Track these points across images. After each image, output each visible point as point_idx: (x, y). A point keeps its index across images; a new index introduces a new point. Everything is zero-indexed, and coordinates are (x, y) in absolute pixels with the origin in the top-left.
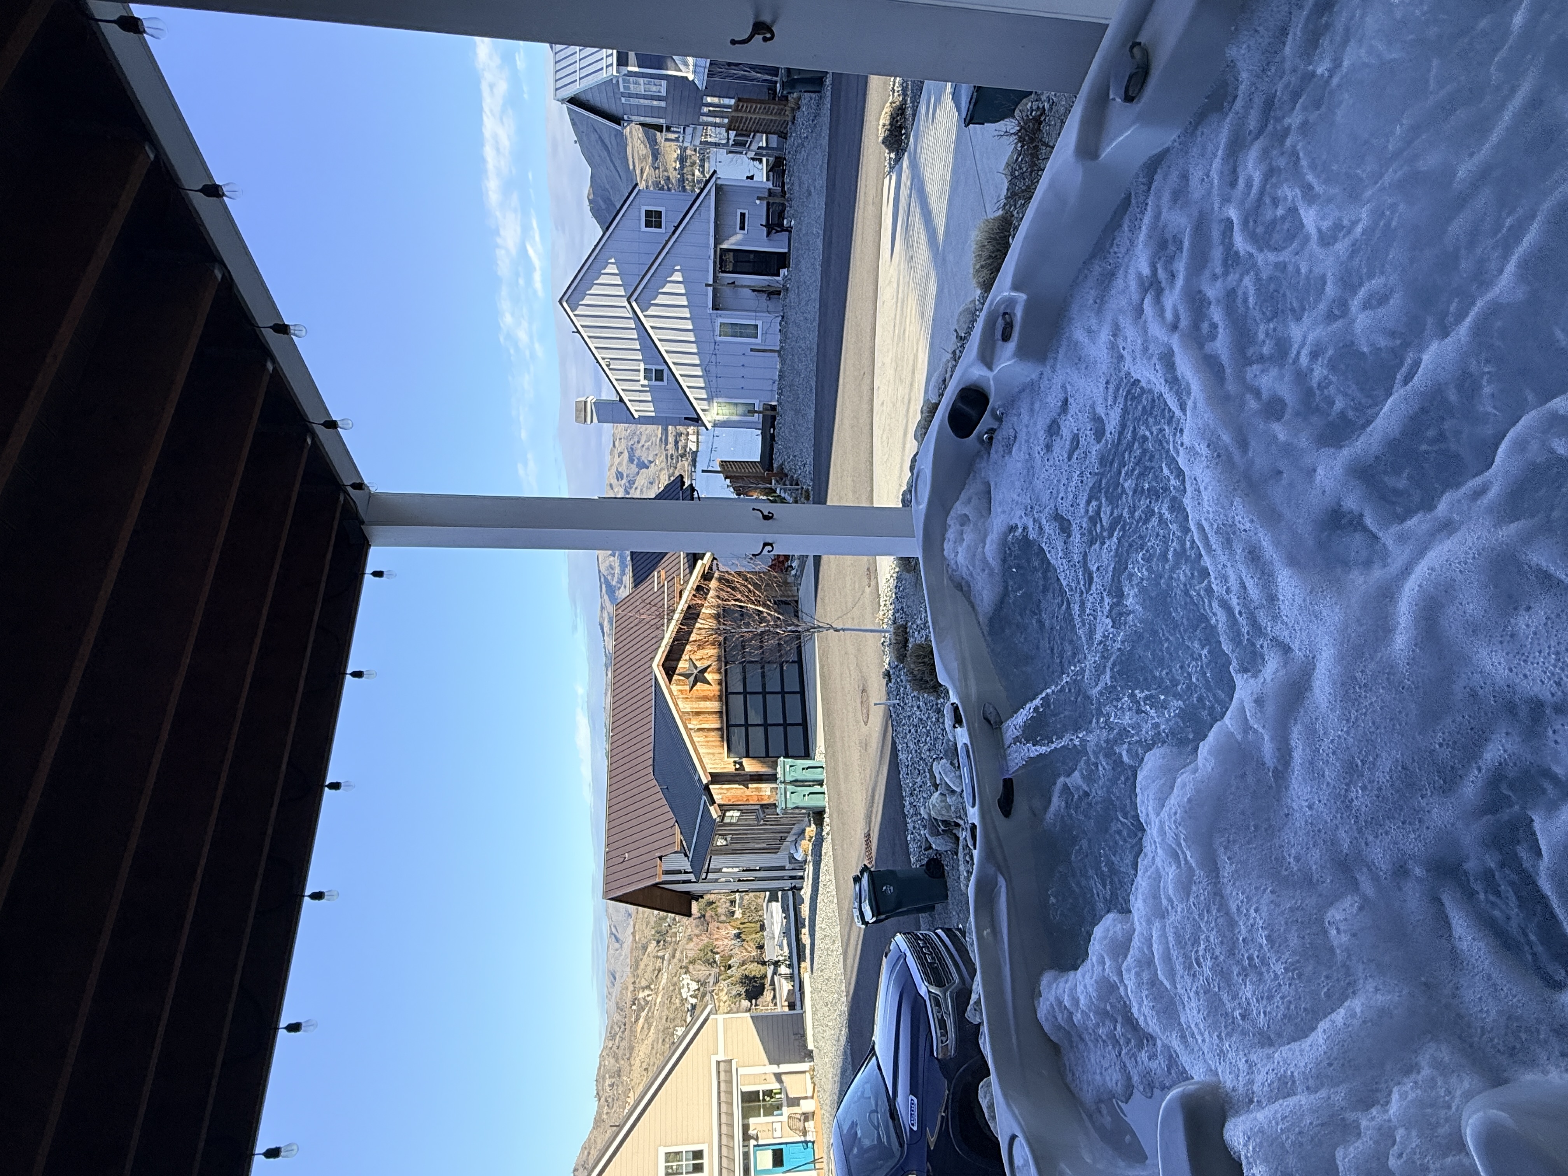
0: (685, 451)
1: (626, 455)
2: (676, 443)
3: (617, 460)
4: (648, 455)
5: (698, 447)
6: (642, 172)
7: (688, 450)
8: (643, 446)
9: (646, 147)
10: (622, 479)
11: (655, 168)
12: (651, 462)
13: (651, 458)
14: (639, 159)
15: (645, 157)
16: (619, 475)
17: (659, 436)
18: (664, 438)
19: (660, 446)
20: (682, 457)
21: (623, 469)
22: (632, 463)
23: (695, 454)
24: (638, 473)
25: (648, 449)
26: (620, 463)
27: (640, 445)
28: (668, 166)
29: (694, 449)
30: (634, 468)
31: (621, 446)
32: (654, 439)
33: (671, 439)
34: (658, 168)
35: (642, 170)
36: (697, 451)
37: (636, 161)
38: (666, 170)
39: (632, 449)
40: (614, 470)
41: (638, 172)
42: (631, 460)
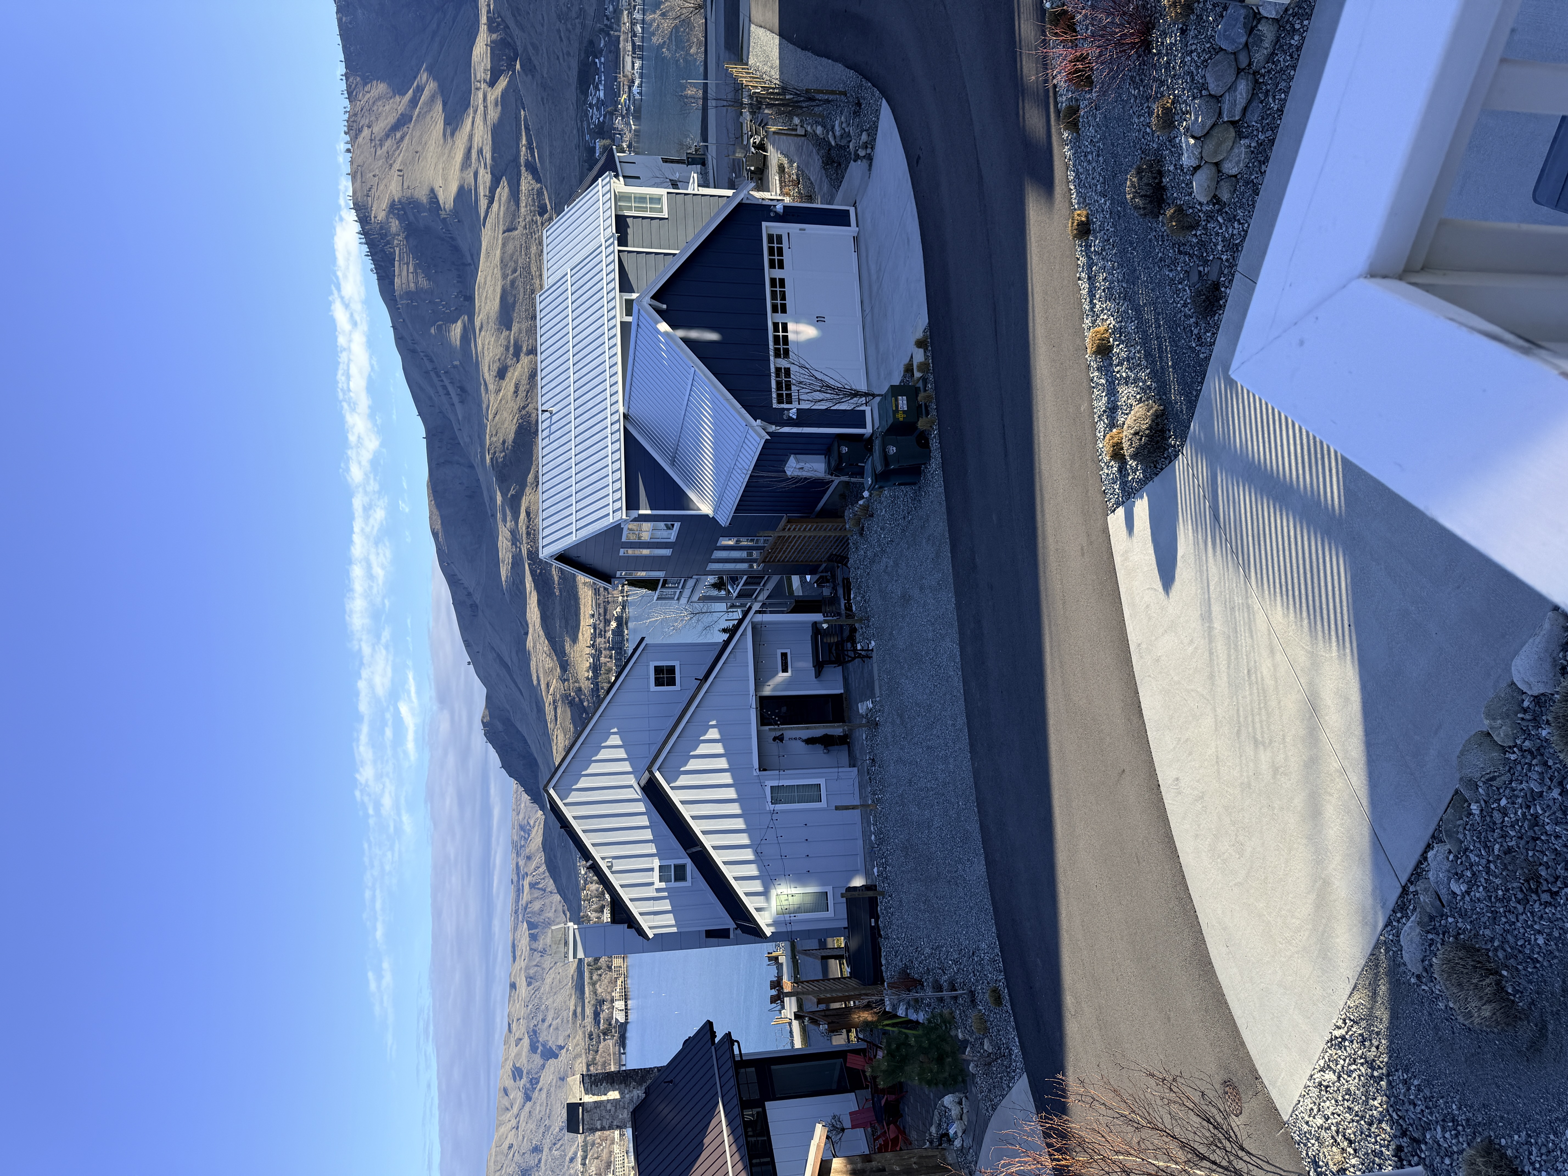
0: (610, 1024)
1: (526, 1041)
2: (596, 1015)
3: (514, 1050)
4: (557, 1038)
5: (626, 1016)
6: (548, 686)
7: (613, 1022)
8: (550, 1026)
9: (552, 659)
10: (521, 1078)
11: (564, 681)
12: (561, 1048)
13: (561, 1042)
14: (545, 672)
15: (552, 670)
16: (517, 1073)
17: (572, 1008)
18: (579, 1010)
19: (574, 1023)
20: (605, 1034)
21: (523, 1062)
22: (536, 1053)
23: (623, 1028)
24: (543, 1066)
25: (557, 1029)
26: (518, 1055)
27: (546, 1024)
28: (579, 677)
29: (622, 1020)
30: (537, 1059)
31: (520, 1030)
32: (565, 1014)
33: (589, 1011)
34: (568, 680)
35: (548, 684)
36: (626, 1023)
37: (541, 676)
38: (577, 681)
39: (535, 1032)
40: (509, 1066)
41: (543, 686)
42: (533, 1048)
